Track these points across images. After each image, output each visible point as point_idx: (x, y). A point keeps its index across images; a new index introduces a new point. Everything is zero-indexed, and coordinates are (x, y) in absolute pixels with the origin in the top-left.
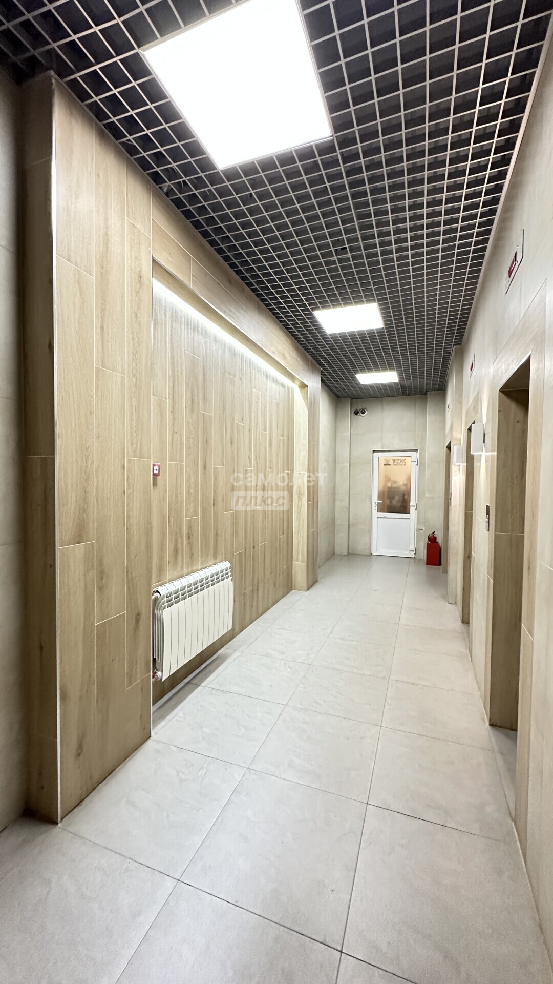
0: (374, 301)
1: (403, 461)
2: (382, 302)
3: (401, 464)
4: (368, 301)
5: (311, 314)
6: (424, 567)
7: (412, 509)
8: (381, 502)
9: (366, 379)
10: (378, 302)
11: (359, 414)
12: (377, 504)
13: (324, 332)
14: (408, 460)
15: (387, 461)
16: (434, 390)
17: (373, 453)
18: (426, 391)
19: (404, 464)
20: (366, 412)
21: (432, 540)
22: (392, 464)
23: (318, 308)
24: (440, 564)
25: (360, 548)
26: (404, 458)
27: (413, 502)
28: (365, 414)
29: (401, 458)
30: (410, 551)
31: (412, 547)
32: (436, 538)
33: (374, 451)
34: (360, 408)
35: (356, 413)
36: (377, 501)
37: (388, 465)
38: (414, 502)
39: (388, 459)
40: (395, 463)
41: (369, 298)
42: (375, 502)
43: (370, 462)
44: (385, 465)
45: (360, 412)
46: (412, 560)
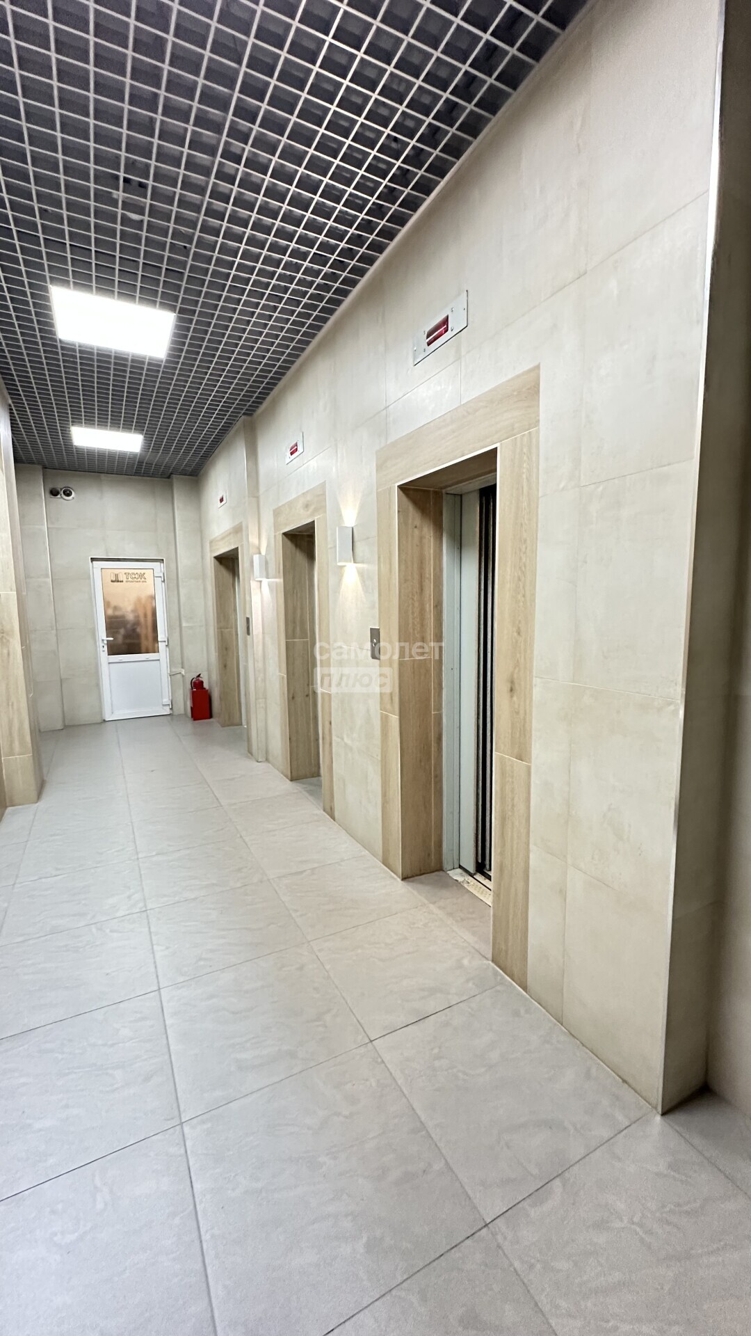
0: (173, 308)
1: (142, 576)
2: (185, 315)
3: (139, 580)
4: (163, 305)
5: (46, 289)
6: (189, 725)
7: (162, 646)
8: (112, 639)
9: (85, 437)
10: (179, 313)
11: (59, 496)
12: (105, 642)
13: (54, 333)
14: (149, 574)
15: (117, 575)
16: (184, 473)
17: (92, 562)
18: (172, 474)
19: (143, 580)
20: (73, 493)
21: (197, 685)
22: (125, 580)
23: (65, 283)
24: (210, 716)
25: (85, 713)
26: (142, 571)
27: (162, 636)
28: (70, 498)
29: (139, 571)
30: (164, 705)
31: (166, 700)
32: (202, 682)
33: (93, 560)
34: (60, 485)
35: (54, 493)
36: (105, 638)
37: (118, 581)
38: (164, 636)
39: (116, 572)
40: (130, 579)
41: (168, 302)
42: (103, 640)
43: (87, 577)
44: (112, 581)
45: (62, 492)
46: (169, 718)
